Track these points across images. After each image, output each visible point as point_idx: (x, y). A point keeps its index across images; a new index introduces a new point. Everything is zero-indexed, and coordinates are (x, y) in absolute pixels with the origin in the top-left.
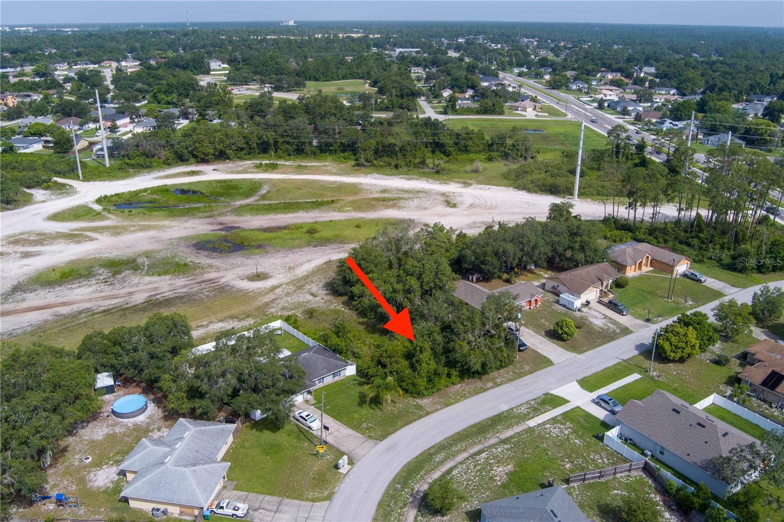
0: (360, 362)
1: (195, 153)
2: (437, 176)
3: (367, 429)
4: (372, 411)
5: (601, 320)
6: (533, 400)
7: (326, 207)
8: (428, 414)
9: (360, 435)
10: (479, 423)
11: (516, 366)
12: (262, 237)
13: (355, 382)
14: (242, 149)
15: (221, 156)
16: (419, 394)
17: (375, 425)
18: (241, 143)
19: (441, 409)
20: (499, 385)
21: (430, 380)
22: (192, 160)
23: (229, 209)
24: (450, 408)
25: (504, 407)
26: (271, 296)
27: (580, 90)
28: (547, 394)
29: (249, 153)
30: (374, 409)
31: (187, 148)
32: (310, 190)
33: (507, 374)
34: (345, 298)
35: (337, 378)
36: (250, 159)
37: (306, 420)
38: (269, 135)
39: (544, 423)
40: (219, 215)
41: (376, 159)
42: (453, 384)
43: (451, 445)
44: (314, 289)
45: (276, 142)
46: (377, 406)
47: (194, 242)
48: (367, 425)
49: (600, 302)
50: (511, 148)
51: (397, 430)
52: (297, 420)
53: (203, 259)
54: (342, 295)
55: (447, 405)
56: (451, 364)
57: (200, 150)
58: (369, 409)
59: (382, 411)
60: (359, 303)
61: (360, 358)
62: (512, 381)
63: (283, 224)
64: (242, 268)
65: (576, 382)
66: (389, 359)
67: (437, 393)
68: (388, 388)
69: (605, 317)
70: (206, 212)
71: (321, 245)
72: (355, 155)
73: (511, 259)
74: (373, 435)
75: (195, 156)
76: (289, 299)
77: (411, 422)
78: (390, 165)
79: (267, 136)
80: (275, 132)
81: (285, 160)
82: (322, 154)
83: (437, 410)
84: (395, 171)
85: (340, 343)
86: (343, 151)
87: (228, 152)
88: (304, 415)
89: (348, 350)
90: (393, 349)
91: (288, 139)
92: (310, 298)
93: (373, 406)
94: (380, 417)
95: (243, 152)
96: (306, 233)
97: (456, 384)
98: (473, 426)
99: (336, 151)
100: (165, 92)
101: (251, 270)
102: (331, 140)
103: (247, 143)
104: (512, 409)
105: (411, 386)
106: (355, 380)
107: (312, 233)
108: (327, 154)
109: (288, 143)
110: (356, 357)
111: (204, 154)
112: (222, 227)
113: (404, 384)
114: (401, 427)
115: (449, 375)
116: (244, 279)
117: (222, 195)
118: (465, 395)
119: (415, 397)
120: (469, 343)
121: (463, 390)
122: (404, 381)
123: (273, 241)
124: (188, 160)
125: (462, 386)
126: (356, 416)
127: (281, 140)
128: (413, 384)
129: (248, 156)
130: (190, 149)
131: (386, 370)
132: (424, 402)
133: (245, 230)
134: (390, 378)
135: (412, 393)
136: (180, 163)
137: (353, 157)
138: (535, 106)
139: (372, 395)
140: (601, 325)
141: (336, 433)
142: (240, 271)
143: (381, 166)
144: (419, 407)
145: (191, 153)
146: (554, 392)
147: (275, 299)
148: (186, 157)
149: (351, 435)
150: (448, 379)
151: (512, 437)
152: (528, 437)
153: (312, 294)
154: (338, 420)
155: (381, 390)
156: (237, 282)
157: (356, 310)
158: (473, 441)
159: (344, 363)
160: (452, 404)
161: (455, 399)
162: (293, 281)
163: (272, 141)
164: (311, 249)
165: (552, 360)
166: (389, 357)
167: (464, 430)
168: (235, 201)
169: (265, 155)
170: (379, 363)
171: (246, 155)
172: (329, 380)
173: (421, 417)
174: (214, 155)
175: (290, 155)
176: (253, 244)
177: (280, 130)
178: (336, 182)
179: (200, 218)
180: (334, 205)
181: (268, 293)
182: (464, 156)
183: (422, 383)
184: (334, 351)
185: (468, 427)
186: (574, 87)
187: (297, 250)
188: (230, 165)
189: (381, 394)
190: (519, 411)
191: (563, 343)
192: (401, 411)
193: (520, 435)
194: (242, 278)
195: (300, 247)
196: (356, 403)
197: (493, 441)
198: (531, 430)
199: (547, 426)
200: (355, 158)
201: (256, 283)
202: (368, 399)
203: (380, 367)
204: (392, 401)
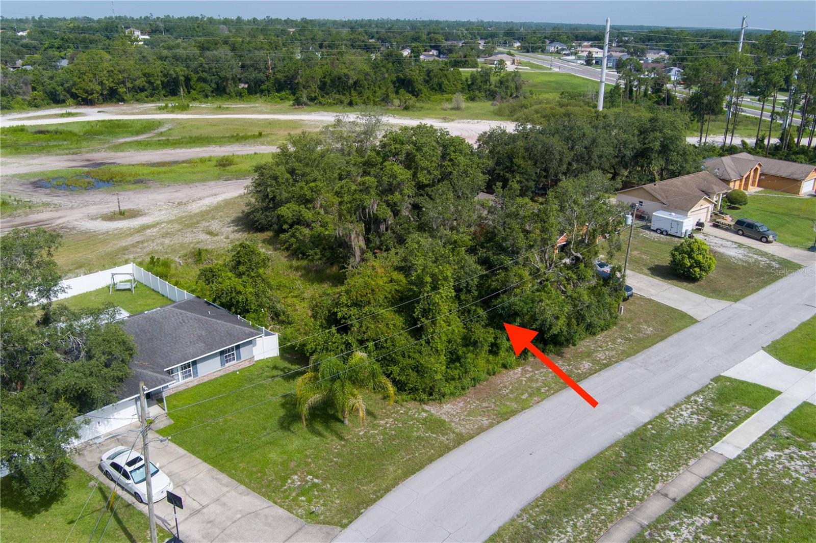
0: (289, 330)
1: (73, 90)
2: (405, 112)
3: (303, 491)
4: (317, 439)
5: (735, 250)
6: (697, 393)
7: (252, 141)
8: (461, 440)
9: (281, 511)
10: (598, 457)
11: (622, 328)
12: (145, 172)
13: (275, 373)
14: (142, 90)
15: (112, 96)
16: (432, 393)
17: (325, 479)
18: (140, 82)
19: (491, 426)
20: (606, 366)
21: (454, 359)
22: (70, 101)
23: (107, 145)
24: (514, 421)
25: (643, 415)
26: (137, 238)
27: (558, 52)
28: (717, 379)
29: (152, 95)
30: (320, 434)
31: (62, 85)
32: (230, 126)
33: (614, 341)
34: (268, 234)
35: (233, 366)
36: (153, 101)
37: (126, 475)
38: (178, 69)
39: (755, 449)
40: (87, 152)
41: (323, 97)
42: (504, 366)
43: (545, 525)
44: (215, 226)
45: (188, 80)
46: (328, 427)
47: (33, 180)
48: (302, 479)
49: (716, 225)
50: (498, 85)
51: (387, 490)
52: (107, 474)
53: (40, 197)
54: (262, 229)
55: (505, 416)
56: (498, 320)
57: (81, 86)
58: (309, 435)
59: (341, 438)
60: (293, 236)
61: (290, 323)
62: (629, 355)
63: (181, 159)
64: (98, 206)
65: (762, 353)
66: (354, 311)
67: (471, 390)
68: (356, 379)
69: (740, 245)
70: (70, 149)
71: (237, 179)
72: (294, 94)
73: (555, 163)
74: (318, 508)
75: (74, 96)
76: (167, 241)
77: (421, 466)
78: (342, 102)
79: (175, 71)
80: (188, 67)
81: (201, 102)
82: (251, 96)
83: (481, 430)
84: (348, 108)
85: (240, 288)
86: (278, 91)
87: (122, 90)
88: (121, 461)
89: (261, 306)
90: (366, 284)
91: (205, 75)
92: (203, 237)
93: (319, 427)
94: (338, 455)
95: (144, 94)
96: (216, 166)
97: (511, 367)
98: (586, 466)
99: (269, 91)
100: (58, 48)
101: (113, 207)
102: (261, 76)
103: (150, 82)
104: (661, 416)
105: (413, 374)
106: (275, 368)
107: (224, 166)
108: (258, 95)
109: (204, 80)
110: (282, 322)
111: (87, 92)
112: (88, 163)
113: (396, 369)
114: (397, 481)
115: (494, 349)
116: (97, 218)
117: (101, 133)
118: (538, 389)
119: (422, 401)
120: (535, 273)
121: (530, 380)
122: (394, 362)
123: (162, 176)
124: (64, 101)
125: (525, 372)
126: (274, 455)
127: (194, 77)
128: (418, 369)
129: (150, 98)
130: (66, 85)
131: (350, 339)
132: (446, 410)
133: (123, 165)
134: (359, 355)
135: (414, 390)
136: (54, 105)
137: (292, 97)
138: (514, 60)
139: (315, 398)
140: (741, 256)
141: (213, 510)
142: (93, 210)
143: (330, 105)
144: (438, 425)
145: (68, 91)
146: (730, 373)
147: (142, 242)
148: (62, 97)
149: (256, 514)
150: (491, 358)
151: (697, 492)
152: (738, 487)
153: (210, 233)
154: (222, 469)
155: (337, 384)
156: (83, 223)
157: (287, 249)
158: (602, 512)
159: (248, 330)
160: (513, 413)
161: (517, 400)
162: (181, 217)
163: (182, 78)
164: (221, 183)
165: (690, 313)
166: (356, 304)
167: (566, 479)
168: (118, 138)
169: (173, 98)
170: (333, 320)
171: (147, 97)
172: (210, 369)
173: (445, 450)
174: (102, 94)
175: (207, 96)
176: (128, 179)
177: (195, 64)
178: (268, 119)
179: (57, 155)
180: (261, 139)
181: (132, 234)
182: (438, 97)
183: (437, 365)
184: (228, 306)
185: (575, 472)
186: (552, 49)
187: (197, 184)
188: (123, 107)
189: (339, 395)
190: (681, 421)
191: (691, 285)
192: (392, 438)
193: (718, 484)
194: (93, 218)
195: (204, 180)
196: (274, 422)
197: (655, 507)
198: (732, 468)
199: (770, 454)
200: (294, 98)
201: (116, 222)
202: (304, 410)
203: (334, 329)
204: (369, 413)
